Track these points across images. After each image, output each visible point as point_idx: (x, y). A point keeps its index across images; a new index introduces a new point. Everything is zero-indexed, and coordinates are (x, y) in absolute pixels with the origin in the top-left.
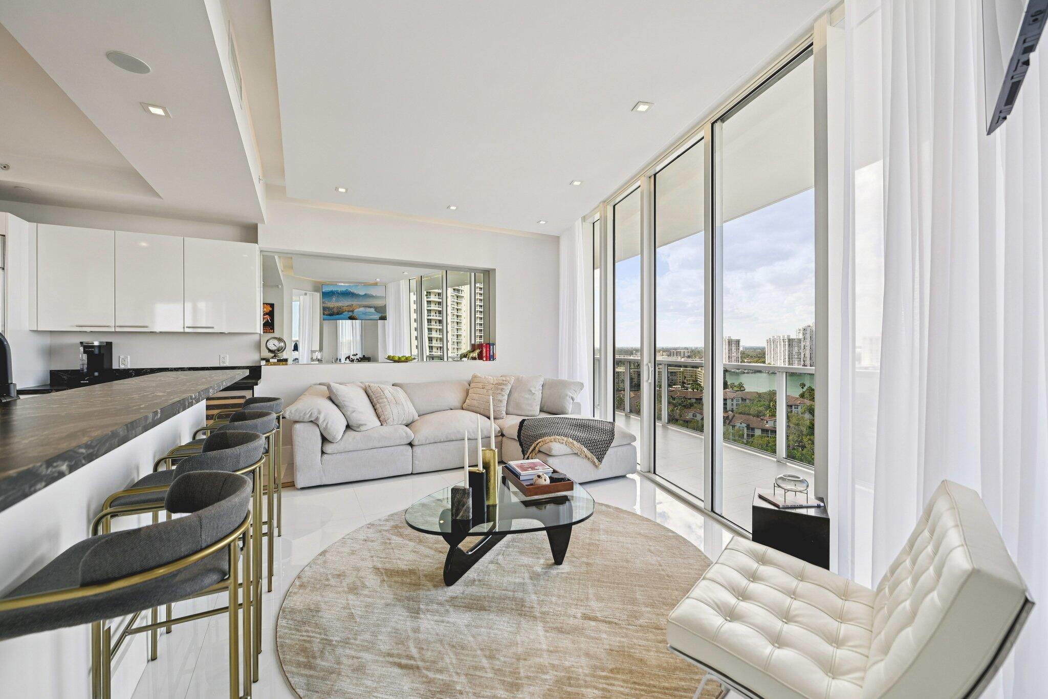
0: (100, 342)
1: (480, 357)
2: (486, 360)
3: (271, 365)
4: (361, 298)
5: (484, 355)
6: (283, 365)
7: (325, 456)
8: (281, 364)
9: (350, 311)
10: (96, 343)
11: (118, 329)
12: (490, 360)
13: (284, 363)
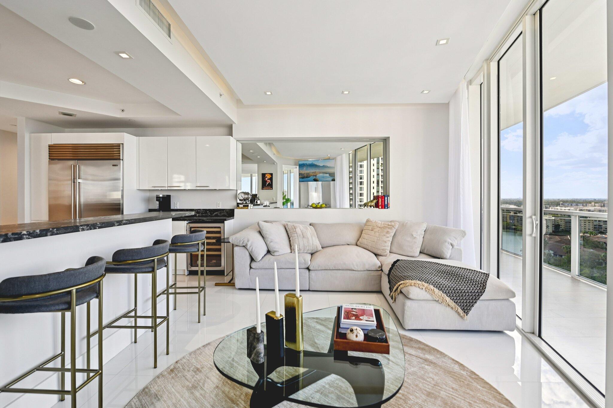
0: (163, 195)
1: (377, 206)
2: (382, 208)
3: (240, 208)
4: (321, 168)
5: (380, 204)
6: (246, 209)
7: (252, 270)
8: (245, 208)
9: (314, 176)
10: (161, 196)
11: (169, 188)
12: (385, 208)
13: (247, 207)
